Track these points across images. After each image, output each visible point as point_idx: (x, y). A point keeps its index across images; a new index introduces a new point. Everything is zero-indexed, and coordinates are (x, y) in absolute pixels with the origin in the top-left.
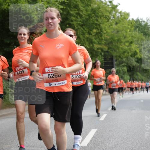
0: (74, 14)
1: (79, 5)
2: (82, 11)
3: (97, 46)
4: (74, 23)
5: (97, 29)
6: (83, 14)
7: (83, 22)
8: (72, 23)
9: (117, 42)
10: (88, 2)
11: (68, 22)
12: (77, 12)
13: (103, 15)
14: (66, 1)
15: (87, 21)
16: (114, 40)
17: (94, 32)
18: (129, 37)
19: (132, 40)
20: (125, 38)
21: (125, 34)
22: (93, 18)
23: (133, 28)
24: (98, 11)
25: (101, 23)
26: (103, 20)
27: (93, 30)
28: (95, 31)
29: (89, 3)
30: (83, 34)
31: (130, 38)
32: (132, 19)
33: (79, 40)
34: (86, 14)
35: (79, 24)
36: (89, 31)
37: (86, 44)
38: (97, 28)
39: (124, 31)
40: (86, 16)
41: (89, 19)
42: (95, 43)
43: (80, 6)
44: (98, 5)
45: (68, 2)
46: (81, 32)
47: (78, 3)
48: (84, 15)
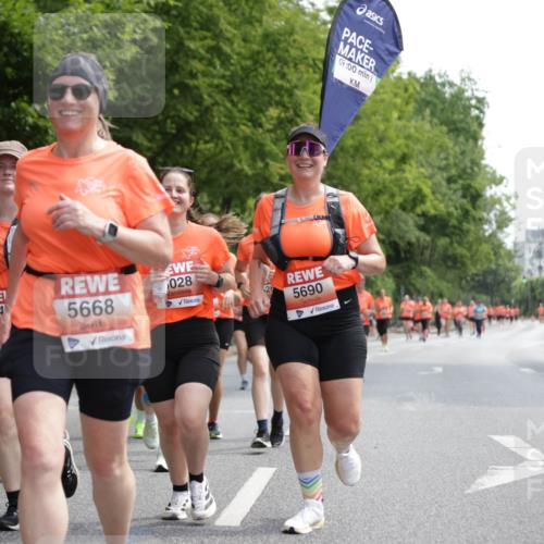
0: (202, 52)
1: (218, 17)
2: (230, 41)
3: (282, 169)
4: (201, 82)
5: (281, 108)
6: (233, 50)
7: (232, 78)
8: (191, 82)
9: (353, 157)
10: (252, 8)
11: (177, 78)
12: (210, 42)
13: (306, 58)
14: (172, 3)
15: (247, 77)
16: (342, 149)
17: (272, 118)
18: (398, 137)
19: (406, 150)
20: (381, 141)
21: (382, 127)
22: (270, 68)
23: (411, 108)
24: (285, 41)
25: (296, 87)
26: (306, 76)
27: (267, 110)
28: (273, 112)
29: (254, 13)
30: (233, 123)
31: (401, 141)
32: (409, 74)
33: (217, 145)
34: (243, 51)
35: (217, 86)
36: (251, 115)
37: (240, 161)
38: (280, 104)
39: (378, 117)
40: (244, 58)
41: (256, 70)
42: (275, 158)
43: (222, 21)
44: (287, 22)
45: (180, 4)
46: (225, 116)
47: (216, 11)
48: (235, 57)
